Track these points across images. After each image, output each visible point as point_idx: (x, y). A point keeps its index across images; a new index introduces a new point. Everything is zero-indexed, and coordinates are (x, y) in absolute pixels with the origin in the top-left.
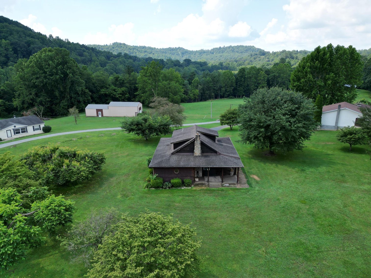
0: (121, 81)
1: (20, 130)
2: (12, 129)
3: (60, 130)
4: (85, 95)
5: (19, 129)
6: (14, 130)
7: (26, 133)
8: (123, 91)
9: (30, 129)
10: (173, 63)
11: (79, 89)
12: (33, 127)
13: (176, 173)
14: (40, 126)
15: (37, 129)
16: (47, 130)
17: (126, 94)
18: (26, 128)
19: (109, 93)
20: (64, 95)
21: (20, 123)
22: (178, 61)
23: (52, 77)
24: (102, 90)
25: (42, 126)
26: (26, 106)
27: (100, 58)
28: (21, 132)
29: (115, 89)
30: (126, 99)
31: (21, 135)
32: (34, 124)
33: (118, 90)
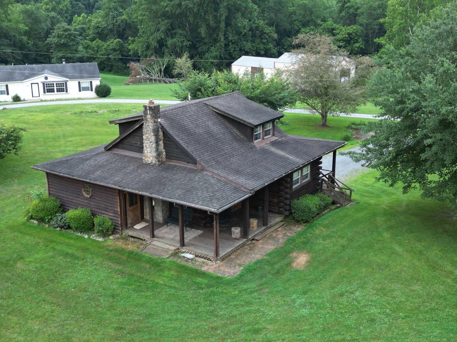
0: (351, 11)
1: (55, 85)
2: (41, 82)
4: (262, 39)
5: (53, 84)
6: (44, 84)
7: (65, 93)
8: (349, 34)
9: (73, 85)
11: (242, 23)
12: (79, 83)
14: (91, 82)
15: (86, 89)
16: (103, 92)
17: (357, 41)
18: (66, 83)
21: (61, 73)
25: (96, 83)
28: (55, 90)
29: (333, 29)
31: (56, 95)
32: (82, 77)
33: (341, 30)
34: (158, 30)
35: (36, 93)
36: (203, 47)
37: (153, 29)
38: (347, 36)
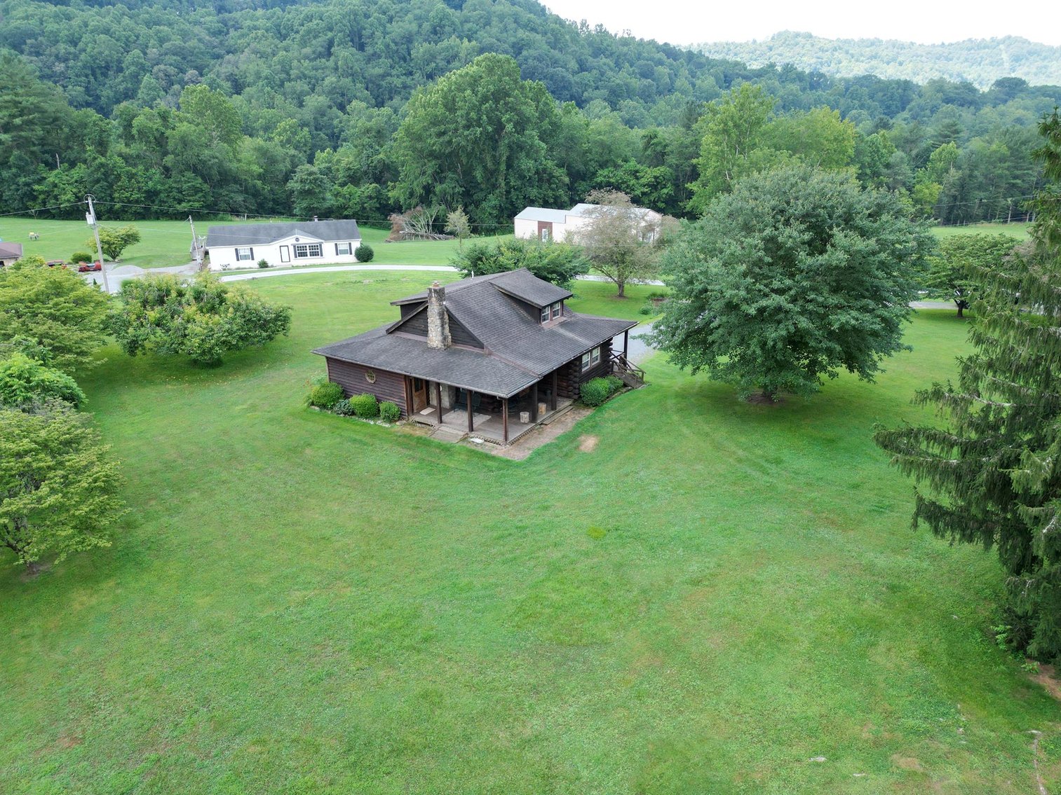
0: (659, 148)
1: (308, 248)
2: (292, 245)
4: (550, 184)
5: (306, 247)
6: (295, 247)
7: (319, 257)
8: (656, 178)
9: (328, 247)
10: (940, 95)
11: (527, 164)
12: (336, 245)
13: (370, 381)
14: (350, 244)
15: (344, 252)
16: (365, 256)
17: (665, 186)
18: (321, 246)
19: (617, 181)
20: (496, 180)
21: (314, 234)
22: (968, 87)
23: (468, 132)
24: (600, 172)
27: (698, 82)
28: (308, 254)
29: (637, 171)
30: (663, 202)
31: (309, 260)
32: (339, 239)
33: (646, 172)
34: (424, 173)
35: (286, 258)
36: (479, 194)
37: (418, 171)
38: (653, 180)
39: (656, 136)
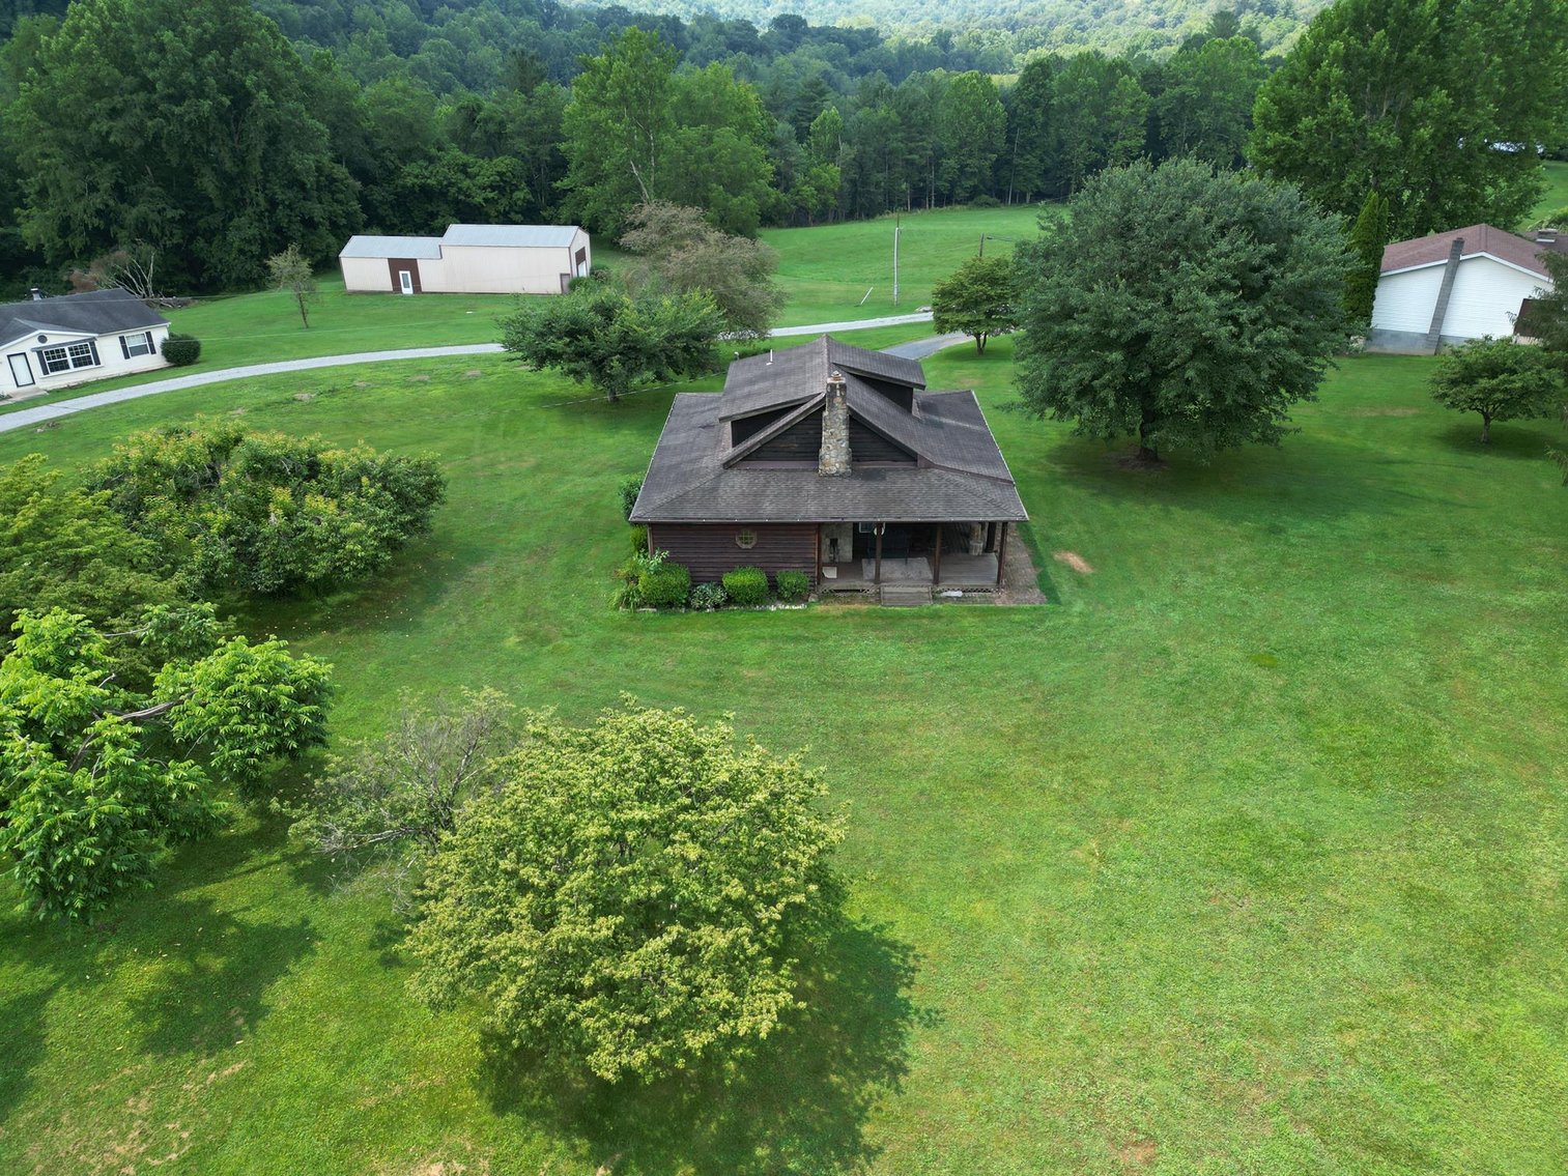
0: (492, 127)
1: (67, 352)
2: (33, 350)
3: (240, 354)
4: (333, 193)
5: (63, 350)
6: (39, 353)
7: (94, 366)
8: (500, 174)
9: (108, 347)
10: (722, 38)
11: (305, 163)
12: (122, 339)
13: (744, 546)
14: (149, 334)
15: (139, 351)
16: (182, 354)
17: (517, 188)
18: (92, 344)
19: (440, 183)
20: (243, 192)
23: (182, 109)
24: (407, 169)
25: (160, 335)
26: (78, 242)
28: (71, 364)
29: (465, 165)
30: (517, 213)
31: (73, 376)
32: (126, 327)
33: (481, 167)
34: (93, 188)
35: (24, 378)
36: (210, 219)
37: (80, 186)
38: (498, 178)
39: (480, 108)
